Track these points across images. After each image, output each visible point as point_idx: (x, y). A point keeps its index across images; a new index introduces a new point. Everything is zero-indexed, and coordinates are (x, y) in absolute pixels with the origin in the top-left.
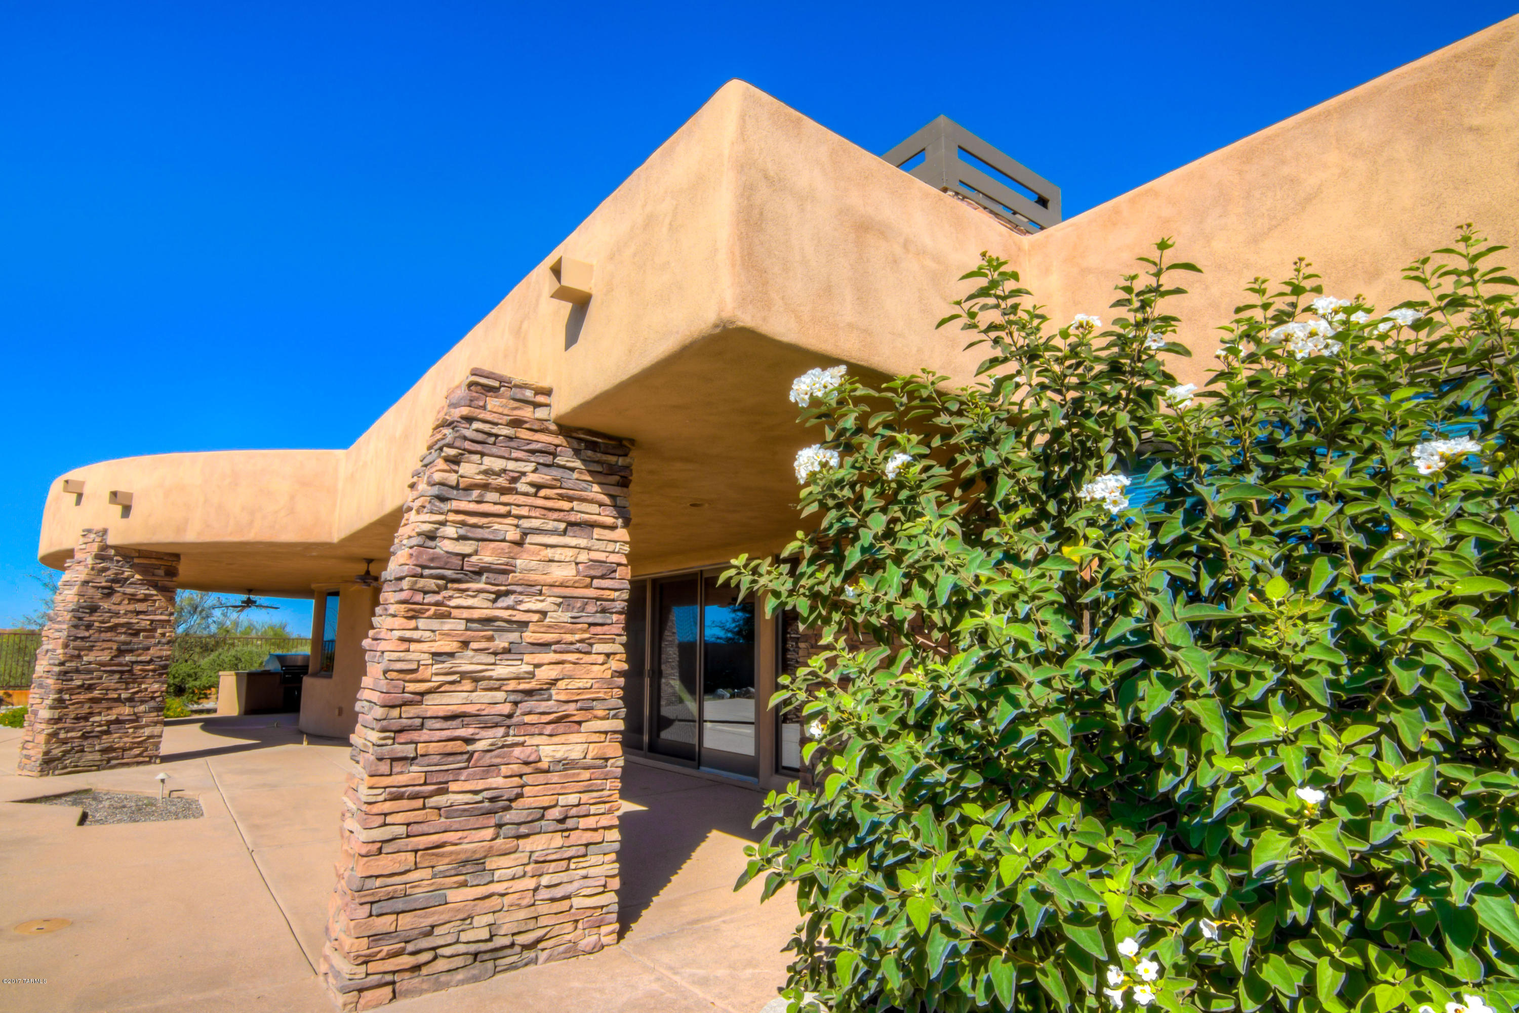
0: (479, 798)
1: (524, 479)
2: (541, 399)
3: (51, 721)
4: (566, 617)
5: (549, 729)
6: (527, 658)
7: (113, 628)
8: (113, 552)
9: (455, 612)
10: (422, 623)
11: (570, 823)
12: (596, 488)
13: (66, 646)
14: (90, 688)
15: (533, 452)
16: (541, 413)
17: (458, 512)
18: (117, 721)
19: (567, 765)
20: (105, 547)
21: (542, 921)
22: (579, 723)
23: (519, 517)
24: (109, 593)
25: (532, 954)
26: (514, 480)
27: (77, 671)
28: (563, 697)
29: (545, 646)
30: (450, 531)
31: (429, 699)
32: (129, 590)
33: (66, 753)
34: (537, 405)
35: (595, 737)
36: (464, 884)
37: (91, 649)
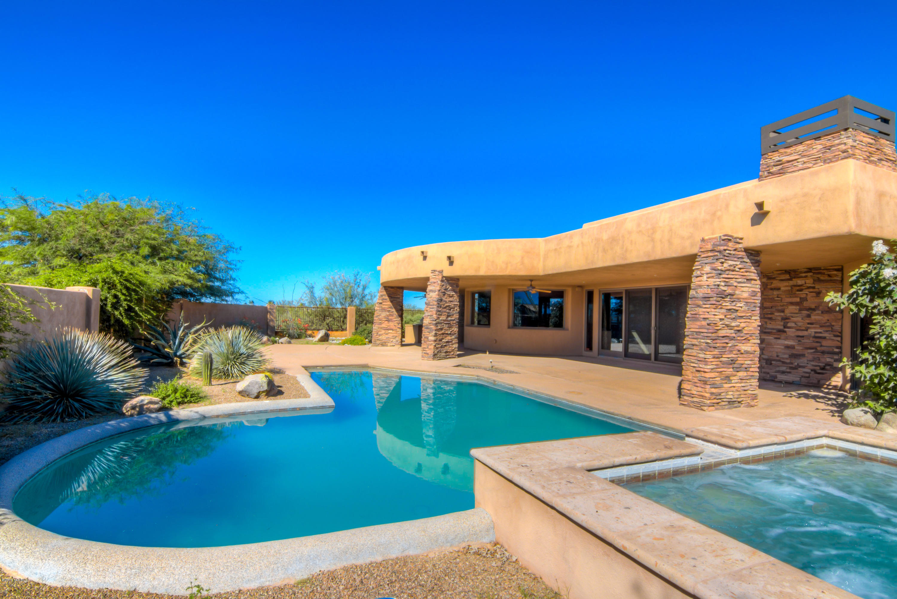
0: (729, 359)
1: (737, 267)
2: (740, 241)
3: (435, 341)
4: (746, 308)
5: (743, 341)
6: (738, 320)
7: (445, 308)
8: (444, 279)
9: (724, 307)
10: (717, 310)
11: (748, 369)
12: (753, 268)
13: (436, 314)
14: (441, 329)
15: (739, 258)
16: (740, 246)
17: (723, 278)
18: (448, 342)
19: (747, 352)
20: (443, 277)
21: (742, 396)
22: (749, 340)
23: (736, 278)
24: (444, 294)
25: (740, 404)
26: (735, 267)
27: (438, 323)
28: (746, 332)
29: (741, 317)
30: (723, 284)
31: (720, 332)
32: (449, 293)
33: (438, 352)
34: (739, 243)
35: (753, 345)
36: (726, 383)
37: (441, 315)
